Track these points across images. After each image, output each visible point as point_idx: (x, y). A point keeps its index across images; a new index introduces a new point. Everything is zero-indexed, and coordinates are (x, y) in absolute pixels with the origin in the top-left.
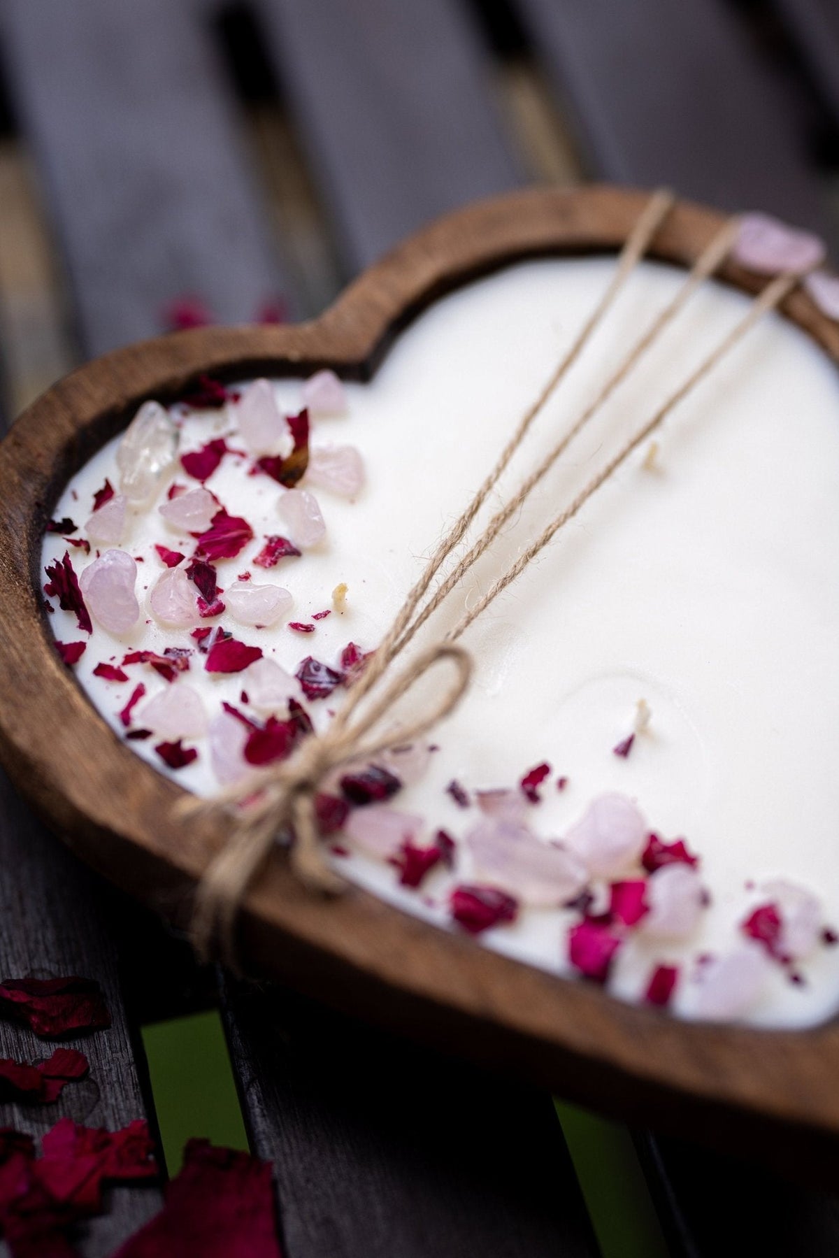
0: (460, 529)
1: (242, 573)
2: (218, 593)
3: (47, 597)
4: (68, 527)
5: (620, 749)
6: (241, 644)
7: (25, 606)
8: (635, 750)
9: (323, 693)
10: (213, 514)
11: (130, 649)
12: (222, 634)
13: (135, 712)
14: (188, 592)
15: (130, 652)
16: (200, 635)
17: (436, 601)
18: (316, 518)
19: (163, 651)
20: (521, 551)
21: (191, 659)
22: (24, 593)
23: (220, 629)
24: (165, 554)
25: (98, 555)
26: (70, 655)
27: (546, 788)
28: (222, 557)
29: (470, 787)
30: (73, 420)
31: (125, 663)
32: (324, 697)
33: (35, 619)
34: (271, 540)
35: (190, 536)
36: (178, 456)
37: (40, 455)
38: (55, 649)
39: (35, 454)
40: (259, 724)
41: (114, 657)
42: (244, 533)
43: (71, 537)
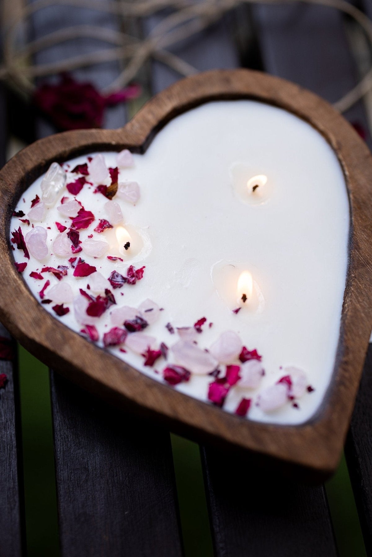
1: (89, 235)
2: (80, 243)
3: (12, 244)
4: (21, 214)
5: (235, 311)
6: (88, 265)
7: (3, 248)
8: (240, 312)
9: (119, 286)
10: (79, 210)
11: (44, 266)
12: (80, 261)
13: (45, 292)
14: (68, 243)
15: (44, 267)
16: (72, 260)
18: (119, 213)
19: (57, 267)
21: (68, 270)
22: (3, 243)
23: (80, 258)
24: (59, 226)
25: (33, 226)
26: (21, 268)
27: (204, 327)
28: (82, 228)
29: (174, 326)
30: (24, 169)
31: (42, 272)
32: (120, 288)
33: (7, 254)
34: (101, 221)
35: (69, 219)
36: (66, 185)
37: (10, 184)
38: (14, 266)
39: (8, 184)
40: (93, 297)
41: (38, 269)
42: (91, 217)
43: (22, 218)
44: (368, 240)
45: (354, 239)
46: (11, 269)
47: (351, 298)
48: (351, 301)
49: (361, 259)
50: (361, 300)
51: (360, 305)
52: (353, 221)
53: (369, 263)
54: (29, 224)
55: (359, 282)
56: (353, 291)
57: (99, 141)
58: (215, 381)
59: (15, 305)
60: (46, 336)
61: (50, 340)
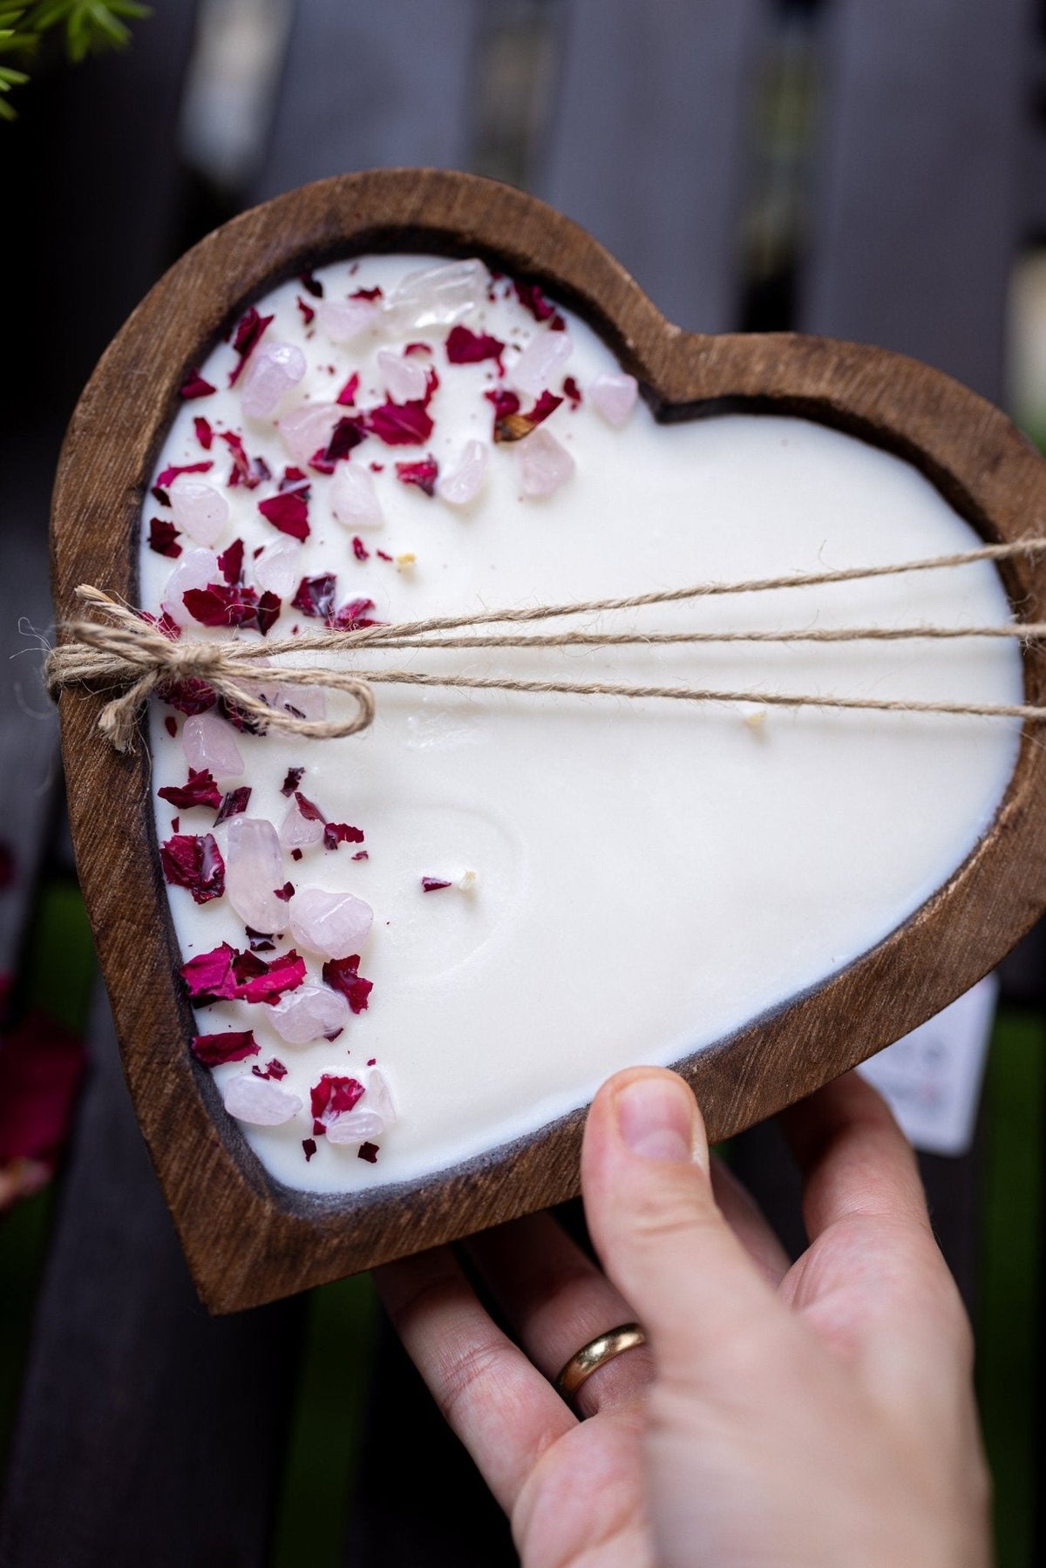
0: (532, 615)
1: (379, 463)
2: (342, 458)
3: (234, 328)
4: (317, 290)
5: (429, 882)
6: (305, 513)
7: (205, 322)
8: (436, 894)
9: (307, 611)
10: (414, 398)
11: (240, 429)
12: (304, 493)
13: (182, 479)
14: (323, 436)
15: (236, 433)
16: (293, 474)
17: (448, 644)
19: (254, 458)
21: (265, 484)
23: (308, 487)
24: (352, 386)
25: (308, 336)
26: (191, 390)
27: (348, 848)
28: (380, 436)
29: (304, 788)
31: (222, 436)
32: (305, 615)
33: (202, 339)
34: (429, 462)
35: (384, 394)
36: (456, 323)
37: (358, 215)
38: (187, 374)
39: (357, 211)
40: (243, 582)
41: (221, 423)
42: (419, 435)
43: (309, 300)
44: (808, 1045)
46: (171, 374)
49: (749, 1061)
52: (836, 982)
53: (752, 1085)
54: (307, 323)
57: (610, 312)
58: (242, 952)
59: (101, 445)
60: (78, 556)
61: (74, 572)
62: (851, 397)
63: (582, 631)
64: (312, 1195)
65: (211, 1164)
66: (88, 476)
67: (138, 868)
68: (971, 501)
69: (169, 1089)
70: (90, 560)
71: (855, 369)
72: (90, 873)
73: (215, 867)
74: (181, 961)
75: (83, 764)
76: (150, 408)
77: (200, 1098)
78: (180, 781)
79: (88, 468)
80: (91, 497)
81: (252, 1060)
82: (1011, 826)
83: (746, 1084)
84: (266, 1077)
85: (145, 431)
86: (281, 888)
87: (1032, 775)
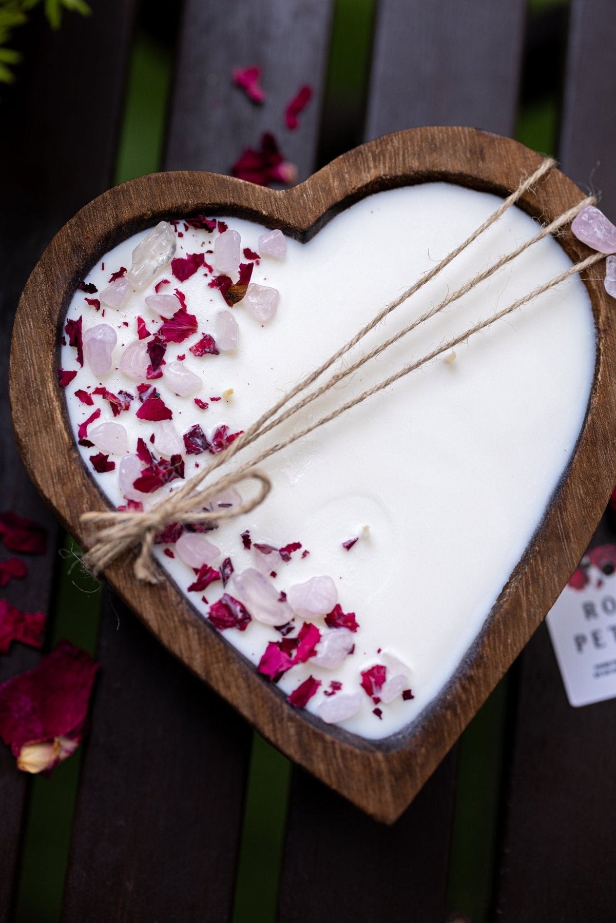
0: (310, 380)
1: (181, 355)
2: (162, 364)
3: (64, 335)
4: (92, 289)
5: (346, 545)
6: (163, 404)
7: (48, 342)
8: (355, 548)
9: (197, 452)
10: (177, 310)
11: (101, 384)
12: (155, 394)
13: (90, 428)
14: (143, 359)
15: (100, 387)
16: (142, 388)
17: (280, 421)
19: (118, 393)
20: (342, 404)
21: (132, 403)
22: (50, 333)
23: (155, 389)
24: (141, 325)
25: (103, 315)
26: (65, 378)
27: (296, 555)
28: (173, 341)
29: (255, 539)
30: (116, 218)
31: (94, 393)
32: (196, 454)
33: (51, 353)
34: (205, 337)
35: (160, 318)
36: (171, 260)
37: (88, 238)
38: (57, 374)
39: (85, 237)
40: (155, 459)
41: (90, 387)
42: (192, 327)
43: (91, 296)
44: (583, 499)
45: (563, 491)
46: (50, 380)
47: (519, 582)
48: (517, 587)
49: (560, 526)
50: (531, 591)
51: (528, 598)
52: (575, 460)
53: (569, 537)
54: (98, 309)
55: (542, 562)
56: (526, 573)
57: (245, 204)
58: (281, 641)
59: (39, 438)
60: (67, 501)
61: (70, 511)
62: (390, 168)
63: (338, 372)
64: (395, 735)
65: (338, 753)
66: (43, 458)
67: (203, 634)
68: (482, 181)
69: (292, 731)
70: (74, 499)
71: (382, 153)
72: (181, 653)
73: (238, 608)
74: (254, 666)
75: (140, 602)
76: (50, 403)
77: (311, 726)
78: (194, 579)
79: (41, 454)
80: (52, 468)
81: (320, 690)
82: (607, 328)
83: (566, 539)
84: (333, 693)
85: (56, 417)
86: (279, 597)
87: (601, 295)
